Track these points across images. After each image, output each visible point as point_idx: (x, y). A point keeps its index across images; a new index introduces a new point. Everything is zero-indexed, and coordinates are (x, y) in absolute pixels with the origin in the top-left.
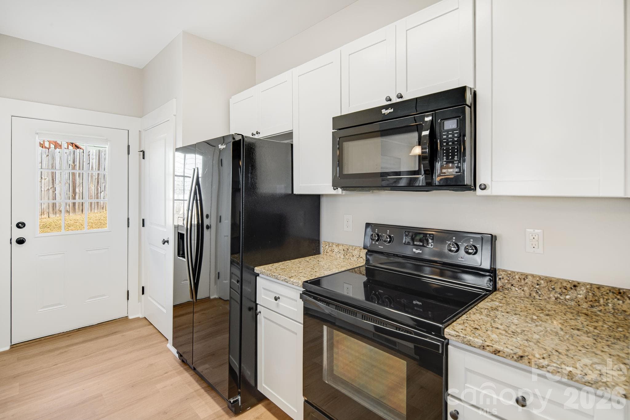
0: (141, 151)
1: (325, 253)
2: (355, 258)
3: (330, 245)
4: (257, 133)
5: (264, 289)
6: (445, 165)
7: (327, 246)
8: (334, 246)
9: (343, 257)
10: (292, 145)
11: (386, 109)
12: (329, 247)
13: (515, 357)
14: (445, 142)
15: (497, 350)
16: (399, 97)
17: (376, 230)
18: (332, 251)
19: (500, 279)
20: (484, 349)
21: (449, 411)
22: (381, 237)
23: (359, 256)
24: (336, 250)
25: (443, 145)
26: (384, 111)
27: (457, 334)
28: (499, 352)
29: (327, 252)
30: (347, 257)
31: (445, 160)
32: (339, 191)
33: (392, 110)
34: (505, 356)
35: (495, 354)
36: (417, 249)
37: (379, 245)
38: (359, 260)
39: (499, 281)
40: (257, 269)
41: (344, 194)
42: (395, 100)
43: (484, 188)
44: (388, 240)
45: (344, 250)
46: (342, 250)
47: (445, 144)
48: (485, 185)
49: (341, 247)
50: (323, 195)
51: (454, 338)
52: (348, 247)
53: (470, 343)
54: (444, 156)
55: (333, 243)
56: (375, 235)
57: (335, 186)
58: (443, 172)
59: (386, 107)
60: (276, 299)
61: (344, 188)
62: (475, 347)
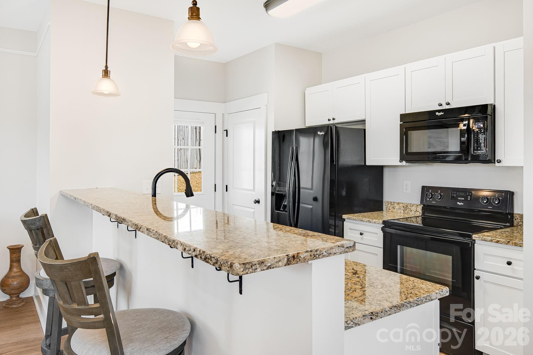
0: (225, 130)
1: (388, 209)
2: (413, 212)
3: (392, 204)
4: (334, 119)
5: (350, 229)
6: (476, 149)
7: (390, 205)
8: (396, 204)
9: (403, 212)
10: (365, 130)
11: (439, 112)
12: (391, 205)
13: (506, 242)
14: (476, 135)
15: (498, 241)
16: (448, 104)
17: (430, 190)
18: (394, 208)
19: (515, 219)
20: (492, 241)
21: (475, 276)
22: (434, 195)
23: (416, 210)
24: (397, 207)
25: (475, 136)
26: (437, 114)
27: (479, 236)
28: (499, 241)
29: (389, 209)
30: (406, 212)
31: (476, 145)
32: (404, 163)
33: (443, 113)
34: (501, 243)
35: (497, 243)
36: (460, 203)
37: (432, 201)
38: (416, 213)
39: (515, 221)
40: (344, 216)
41: (407, 165)
42: (445, 107)
43: (499, 162)
44: (439, 197)
45: (404, 207)
46: (402, 206)
47: (476, 136)
48: (500, 160)
49: (401, 205)
50: (385, 166)
51: (477, 239)
52: (407, 205)
53: (485, 239)
54: (475, 143)
55: (394, 202)
56: (429, 194)
57: (402, 160)
58: (474, 152)
59: (439, 111)
60: (361, 234)
61: (407, 161)
62: (487, 241)
